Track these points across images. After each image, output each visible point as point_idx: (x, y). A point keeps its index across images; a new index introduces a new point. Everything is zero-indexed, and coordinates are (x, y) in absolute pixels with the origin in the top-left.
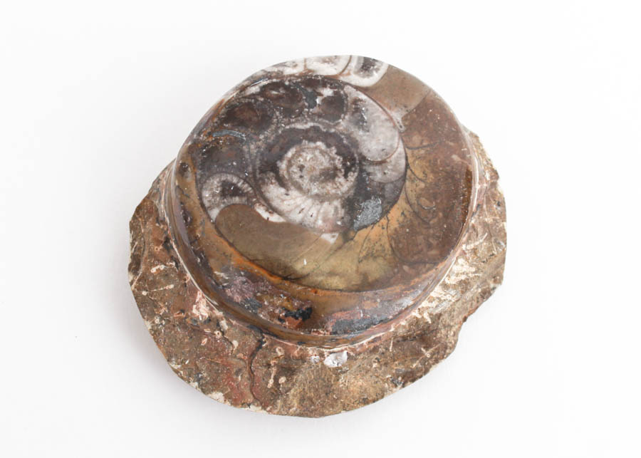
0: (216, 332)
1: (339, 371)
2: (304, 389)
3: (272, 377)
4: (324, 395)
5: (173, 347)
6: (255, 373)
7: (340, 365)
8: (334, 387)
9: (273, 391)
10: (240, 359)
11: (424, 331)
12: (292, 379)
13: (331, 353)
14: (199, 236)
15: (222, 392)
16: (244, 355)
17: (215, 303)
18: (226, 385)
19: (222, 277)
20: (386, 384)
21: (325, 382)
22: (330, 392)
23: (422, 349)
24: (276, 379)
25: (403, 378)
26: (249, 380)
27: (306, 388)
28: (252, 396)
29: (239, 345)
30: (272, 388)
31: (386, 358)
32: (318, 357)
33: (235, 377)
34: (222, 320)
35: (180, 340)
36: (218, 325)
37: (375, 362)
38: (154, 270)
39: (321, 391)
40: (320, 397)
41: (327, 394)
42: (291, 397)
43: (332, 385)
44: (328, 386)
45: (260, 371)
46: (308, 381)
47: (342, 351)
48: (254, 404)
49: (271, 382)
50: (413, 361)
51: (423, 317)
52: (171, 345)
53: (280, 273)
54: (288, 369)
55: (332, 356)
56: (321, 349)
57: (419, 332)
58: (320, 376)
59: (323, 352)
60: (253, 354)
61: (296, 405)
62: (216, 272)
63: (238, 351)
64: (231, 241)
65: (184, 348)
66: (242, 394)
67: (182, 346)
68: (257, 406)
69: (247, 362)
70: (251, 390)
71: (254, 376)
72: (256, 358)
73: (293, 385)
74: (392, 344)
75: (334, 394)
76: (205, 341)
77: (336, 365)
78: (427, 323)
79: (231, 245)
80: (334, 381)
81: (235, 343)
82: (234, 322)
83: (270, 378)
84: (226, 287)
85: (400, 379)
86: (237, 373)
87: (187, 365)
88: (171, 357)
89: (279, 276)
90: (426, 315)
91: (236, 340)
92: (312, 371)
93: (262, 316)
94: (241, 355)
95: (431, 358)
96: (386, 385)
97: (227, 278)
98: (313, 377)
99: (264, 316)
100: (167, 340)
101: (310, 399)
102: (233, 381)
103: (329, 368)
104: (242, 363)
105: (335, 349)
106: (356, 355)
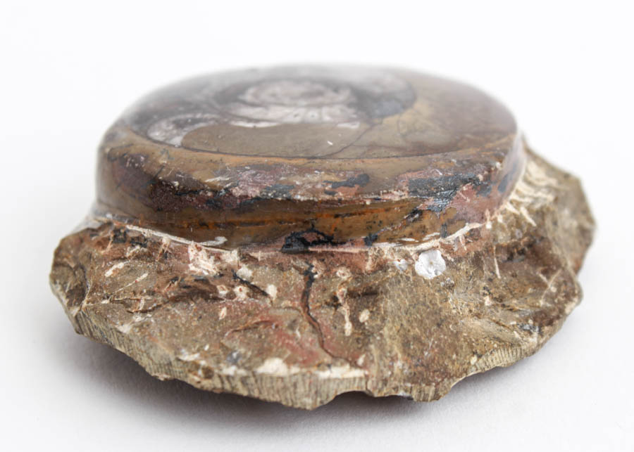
0: (237, 290)
1: (442, 283)
2: (402, 325)
3: (347, 318)
4: (435, 327)
5: (177, 338)
6: (318, 321)
7: (439, 273)
8: (444, 313)
9: (356, 336)
10: (288, 308)
11: (532, 236)
12: (378, 309)
13: (419, 253)
14: (166, 162)
15: (279, 356)
16: (292, 301)
17: (221, 240)
18: (282, 347)
19: (220, 181)
20: (515, 332)
21: (428, 307)
22: (442, 321)
23: (541, 276)
24: (354, 320)
25: (535, 320)
26: (313, 332)
27: (404, 323)
28: (327, 355)
29: (279, 290)
30: (353, 334)
31: (498, 288)
32: (403, 261)
33: (290, 333)
34: (239, 267)
35: (183, 325)
36: (235, 277)
37: (484, 295)
38: (109, 273)
39: (427, 321)
40: (431, 334)
41: (439, 325)
42: (388, 341)
43: (440, 310)
44: (436, 313)
45: (325, 316)
46: (402, 310)
47: (434, 248)
48: (335, 365)
49: (348, 327)
50: (536, 296)
51: (521, 214)
52: (173, 336)
53: (301, 155)
54: (366, 295)
55: (422, 257)
56: (403, 248)
57: (526, 239)
58: (417, 300)
59: (408, 252)
60: (306, 294)
61: (400, 355)
62: (208, 181)
63: (280, 298)
64: (214, 150)
65: (194, 334)
66: (311, 353)
67: (189, 332)
68: (342, 364)
69: (300, 308)
70: (322, 346)
71: (318, 324)
72: (312, 296)
73: (383, 320)
74: (496, 265)
75: (449, 323)
76: (223, 313)
77: (434, 275)
78: (530, 225)
79: (218, 152)
80: (441, 303)
81: (272, 290)
82: (259, 255)
83: (345, 322)
84: (230, 187)
85: (531, 322)
86: (292, 327)
87: (209, 351)
88: (178, 349)
89: (303, 157)
90: (524, 212)
91: (271, 283)
92: (403, 291)
93: (299, 197)
94: (287, 303)
95: (559, 291)
96: (517, 335)
97: (228, 179)
98: (408, 303)
99: (302, 195)
100: (164, 330)
101: (417, 339)
102: (289, 338)
103: (426, 281)
104: (294, 312)
105: (423, 246)
106: (455, 261)
